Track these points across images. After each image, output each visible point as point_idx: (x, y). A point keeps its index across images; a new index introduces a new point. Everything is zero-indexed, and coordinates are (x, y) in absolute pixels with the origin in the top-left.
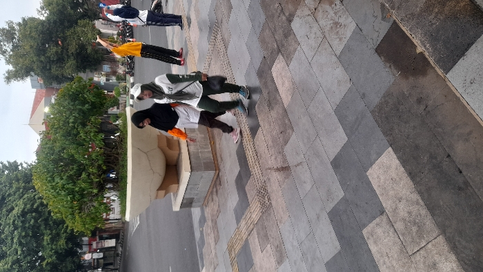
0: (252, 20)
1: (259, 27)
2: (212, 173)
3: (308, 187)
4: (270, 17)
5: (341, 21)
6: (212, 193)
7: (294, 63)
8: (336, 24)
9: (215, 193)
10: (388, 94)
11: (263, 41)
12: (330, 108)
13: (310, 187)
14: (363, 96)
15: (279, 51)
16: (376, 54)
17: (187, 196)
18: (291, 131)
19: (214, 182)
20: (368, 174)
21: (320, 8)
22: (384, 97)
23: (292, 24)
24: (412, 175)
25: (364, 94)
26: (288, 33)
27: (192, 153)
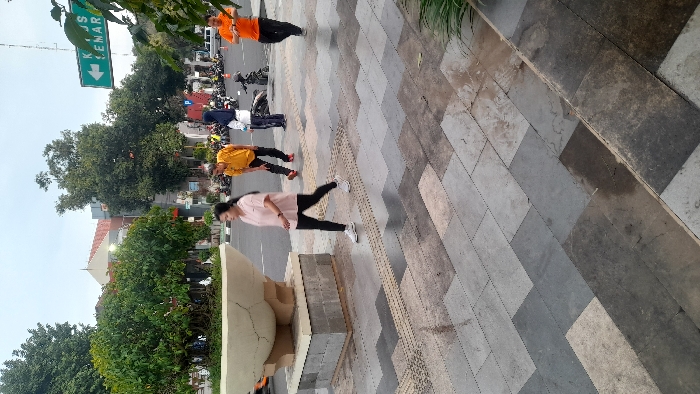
0: (388, 120)
1: (398, 127)
2: (342, 336)
3: (482, 356)
4: (411, 114)
5: (509, 119)
6: (343, 365)
7: (448, 177)
8: (502, 123)
9: (347, 365)
10: (583, 221)
11: (404, 147)
12: (503, 240)
13: (485, 356)
14: (549, 222)
15: (427, 160)
16: (561, 165)
17: (308, 372)
18: (451, 273)
19: (345, 348)
20: (567, 336)
21: (477, 103)
22: (579, 223)
23: (442, 125)
24: (632, 339)
25: (550, 221)
26: (438, 136)
27: (312, 306)
